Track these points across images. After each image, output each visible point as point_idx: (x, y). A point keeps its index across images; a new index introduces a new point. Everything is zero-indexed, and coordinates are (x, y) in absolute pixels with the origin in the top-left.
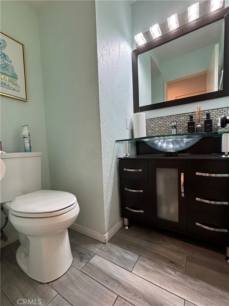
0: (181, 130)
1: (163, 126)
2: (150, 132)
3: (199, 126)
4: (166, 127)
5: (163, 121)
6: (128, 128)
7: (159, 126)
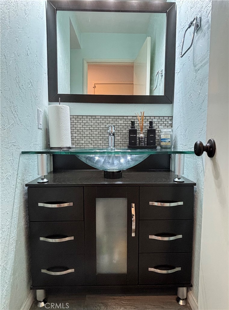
0: (119, 138)
1: (95, 128)
2: (77, 135)
3: (142, 135)
4: (99, 131)
5: (95, 122)
6: (41, 128)
7: (89, 128)
